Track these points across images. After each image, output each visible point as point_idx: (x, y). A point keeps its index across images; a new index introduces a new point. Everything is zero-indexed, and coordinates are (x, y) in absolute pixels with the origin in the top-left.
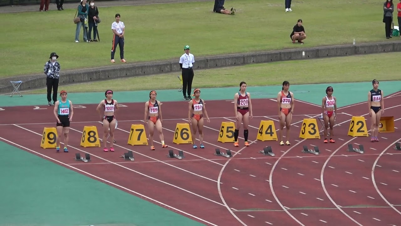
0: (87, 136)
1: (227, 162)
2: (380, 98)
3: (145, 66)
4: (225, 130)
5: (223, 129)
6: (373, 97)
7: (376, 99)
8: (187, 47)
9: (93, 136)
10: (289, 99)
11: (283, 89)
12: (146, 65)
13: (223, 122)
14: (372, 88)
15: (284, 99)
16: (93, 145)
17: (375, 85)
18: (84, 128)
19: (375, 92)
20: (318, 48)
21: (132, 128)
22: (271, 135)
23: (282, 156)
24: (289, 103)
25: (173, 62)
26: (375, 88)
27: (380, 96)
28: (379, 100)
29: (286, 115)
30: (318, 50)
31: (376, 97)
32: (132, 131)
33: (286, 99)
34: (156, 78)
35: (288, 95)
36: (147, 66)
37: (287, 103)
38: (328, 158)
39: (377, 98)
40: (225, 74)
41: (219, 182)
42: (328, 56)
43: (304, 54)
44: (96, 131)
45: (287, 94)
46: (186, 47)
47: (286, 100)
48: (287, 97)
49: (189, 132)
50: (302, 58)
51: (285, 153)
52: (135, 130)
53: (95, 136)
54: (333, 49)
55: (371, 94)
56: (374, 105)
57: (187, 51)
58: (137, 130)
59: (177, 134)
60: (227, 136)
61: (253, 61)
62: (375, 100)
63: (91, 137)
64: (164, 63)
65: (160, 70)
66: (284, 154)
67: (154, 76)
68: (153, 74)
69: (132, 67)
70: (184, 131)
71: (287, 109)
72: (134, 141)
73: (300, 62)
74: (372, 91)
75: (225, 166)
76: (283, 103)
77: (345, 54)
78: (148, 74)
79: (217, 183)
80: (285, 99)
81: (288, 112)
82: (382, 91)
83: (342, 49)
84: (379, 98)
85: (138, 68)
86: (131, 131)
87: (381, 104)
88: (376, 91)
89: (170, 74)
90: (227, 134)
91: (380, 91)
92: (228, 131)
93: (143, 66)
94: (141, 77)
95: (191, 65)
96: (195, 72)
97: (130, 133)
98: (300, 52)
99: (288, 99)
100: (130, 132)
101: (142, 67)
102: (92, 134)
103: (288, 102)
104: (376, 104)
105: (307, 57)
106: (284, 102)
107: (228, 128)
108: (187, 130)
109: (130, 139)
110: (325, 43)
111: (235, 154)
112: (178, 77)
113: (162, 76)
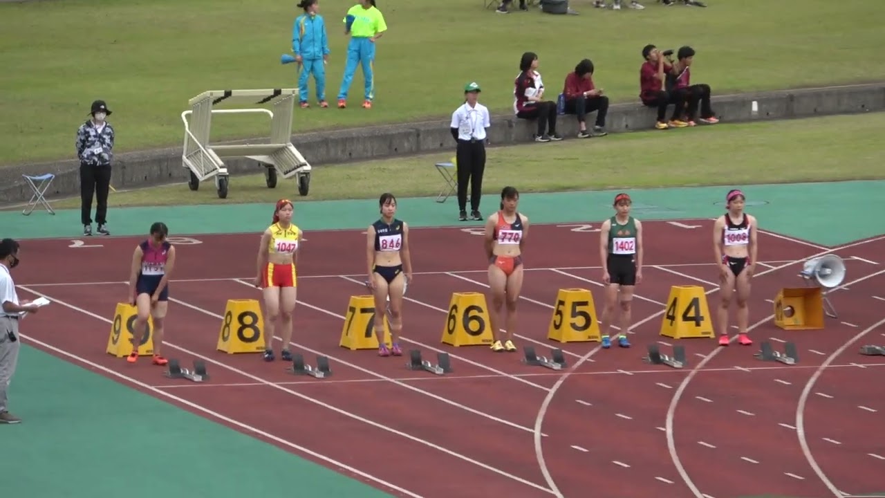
0: (235, 325)
1: (559, 383)
2: (400, 241)
3: (353, 139)
4: (567, 309)
5: (561, 308)
6: (381, 238)
7: (388, 244)
8: (474, 85)
9: (252, 326)
10: (517, 234)
11: (502, 207)
12: (354, 134)
13: (561, 290)
14: (378, 217)
15: (503, 233)
16: (252, 347)
17: (384, 207)
18: (228, 305)
19: (385, 226)
20: (792, 91)
21: (351, 304)
22: (698, 324)
23: (699, 366)
24: (518, 243)
25: (422, 129)
26: (387, 216)
27: (399, 236)
28: (397, 247)
29: (508, 274)
30: (791, 98)
31: (388, 238)
32: (351, 313)
33: (510, 234)
34: (380, 169)
35: (516, 223)
36: (358, 138)
37: (512, 242)
38: (816, 369)
39: (392, 242)
40: (555, 159)
41: (537, 432)
42: (816, 113)
43: (755, 106)
44: (257, 311)
45: (511, 220)
46: (471, 85)
47: (508, 236)
48: (513, 227)
49: (485, 316)
50: (751, 119)
51: (707, 358)
52: (358, 311)
53: (256, 325)
54: (829, 94)
55: (375, 233)
56: (383, 263)
57: (471, 96)
58: (364, 311)
59: (452, 321)
60: (573, 326)
61: (627, 126)
62: (386, 248)
63: (244, 326)
64: (400, 131)
65: (390, 147)
66: (704, 361)
67: (375, 164)
68: (373, 157)
69: (319, 139)
70: (473, 313)
71: (510, 258)
72: (355, 338)
73: (745, 128)
74: (378, 225)
75: (552, 391)
76: (500, 242)
77: (860, 107)
78: (362, 158)
79: (533, 434)
80: (505, 234)
81: (512, 266)
82: (404, 224)
83: (852, 94)
84: (397, 243)
85: (336, 142)
86: (349, 314)
87: (403, 259)
88: (389, 224)
89: (415, 157)
90: (573, 322)
91: (401, 224)
92: (574, 314)
93: (347, 138)
94: (341, 165)
95: (481, 135)
96: (491, 153)
97: (346, 318)
98: (746, 104)
99: (515, 232)
100: (345, 316)
101: (345, 141)
102: (248, 320)
103: (515, 240)
104: (389, 259)
105: (764, 116)
106: (503, 239)
107: (576, 304)
108: (480, 310)
109: (347, 334)
110: (807, 81)
111: (579, 363)
112: (437, 166)
113: (393, 164)
